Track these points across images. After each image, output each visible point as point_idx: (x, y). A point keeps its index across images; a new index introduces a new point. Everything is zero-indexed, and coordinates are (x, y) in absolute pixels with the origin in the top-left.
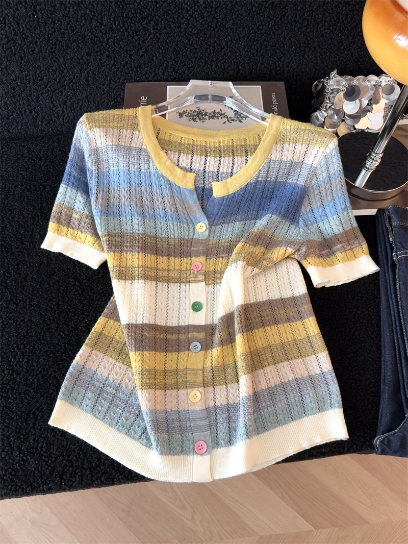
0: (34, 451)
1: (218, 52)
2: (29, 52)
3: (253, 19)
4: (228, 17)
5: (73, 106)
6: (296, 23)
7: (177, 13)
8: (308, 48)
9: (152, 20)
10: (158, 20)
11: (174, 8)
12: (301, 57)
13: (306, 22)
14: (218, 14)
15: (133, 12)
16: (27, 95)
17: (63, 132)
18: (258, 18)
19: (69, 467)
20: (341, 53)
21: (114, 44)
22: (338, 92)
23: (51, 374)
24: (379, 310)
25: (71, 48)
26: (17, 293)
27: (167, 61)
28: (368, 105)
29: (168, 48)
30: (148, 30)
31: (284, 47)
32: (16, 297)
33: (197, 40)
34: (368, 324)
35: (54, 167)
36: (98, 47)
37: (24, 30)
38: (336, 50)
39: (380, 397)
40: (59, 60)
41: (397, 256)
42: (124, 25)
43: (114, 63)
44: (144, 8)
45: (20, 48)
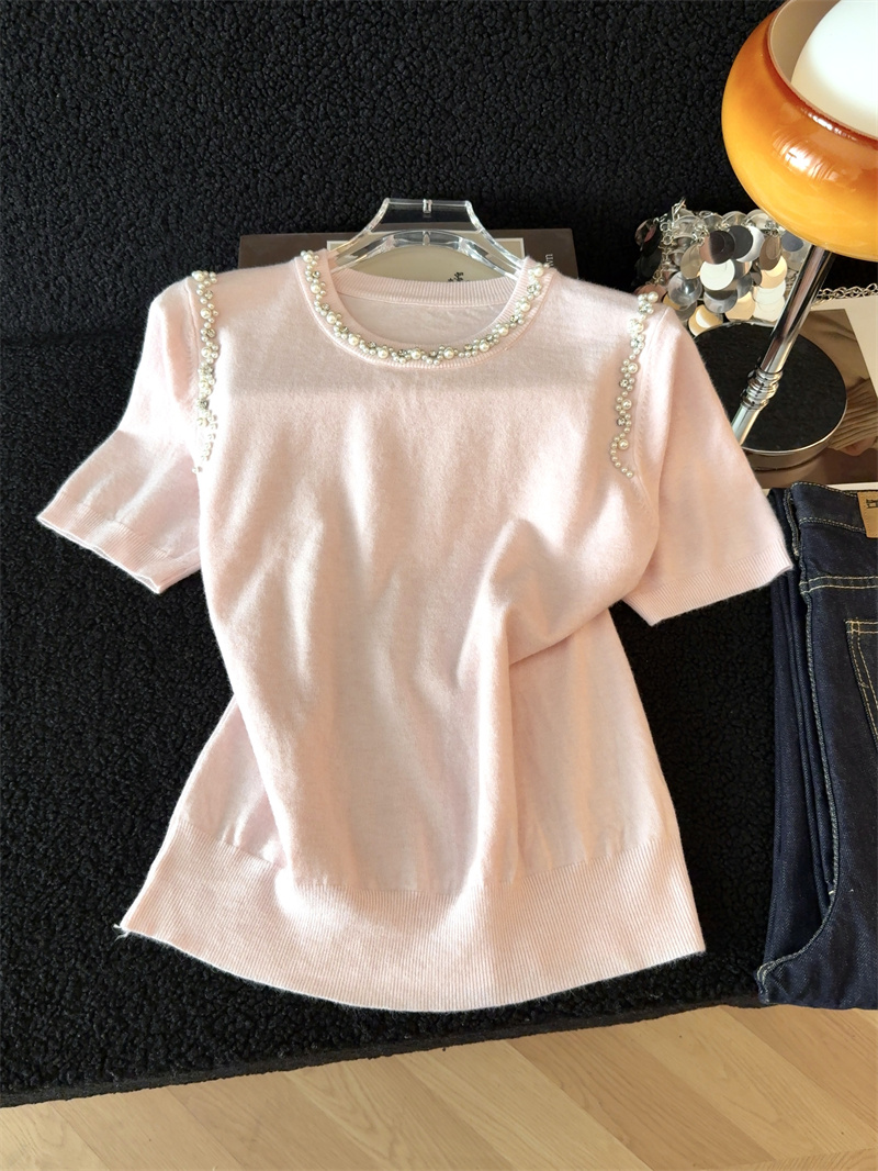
0: (47, 999)
1: (437, 164)
2: (43, 166)
3: (508, 99)
4: (457, 95)
5: (136, 274)
6: (597, 106)
7: (350, 88)
8: (624, 157)
9: (299, 101)
10: (311, 102)
11: (345, 78)
12: (610, 174)
13: (618, 105)
14: (436, 90)
15: (260, 85)
16: (40, 252)
17: (114, 327)
18: (517, 98)
19: (121, 1032)
20: (693, 165)
21: (220, 149)
22: (689, 245)
23: (84, 838)
24: (771, 699)
25: (131, 158)
26: (15, 667)
27: (331, 183)
28: (752, 270)
29: (334, 157)
30: (291, 121)
31: (574, 154)
32: (13, 674)
33: (393, 140)
34: (748, 729)
35: (94, 401)
36: (186, 157)
37: (33, 123)
38: (683, 160)
39: (771, 882)
40: (105, 183)
41: (808, 587)
42: (241, 112)
43: (221, 188)
44: (283, 79)
45: (26, 158)
